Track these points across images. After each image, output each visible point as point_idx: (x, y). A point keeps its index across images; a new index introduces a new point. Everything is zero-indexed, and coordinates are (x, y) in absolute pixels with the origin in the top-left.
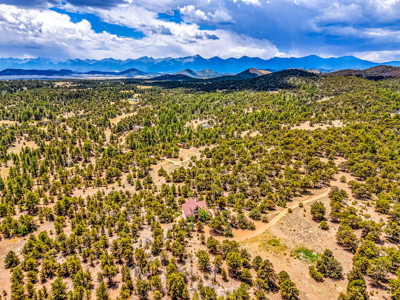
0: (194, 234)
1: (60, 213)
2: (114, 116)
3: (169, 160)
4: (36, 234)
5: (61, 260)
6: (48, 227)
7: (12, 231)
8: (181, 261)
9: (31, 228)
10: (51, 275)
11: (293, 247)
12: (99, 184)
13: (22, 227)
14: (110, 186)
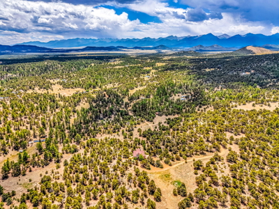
0: (133, 166)
1: (88, 146)
2: (133, 89)
3: (147, 123)
4: (76, 154)
5: (82, 167)
6: (82, 151)
7: (68, 151)
8: (122, 176)
9: (76, 151)
10: (77, 171)
11: (175, 179)
12: (109, 133)
13: (72, 149)
14: (113, 134)
